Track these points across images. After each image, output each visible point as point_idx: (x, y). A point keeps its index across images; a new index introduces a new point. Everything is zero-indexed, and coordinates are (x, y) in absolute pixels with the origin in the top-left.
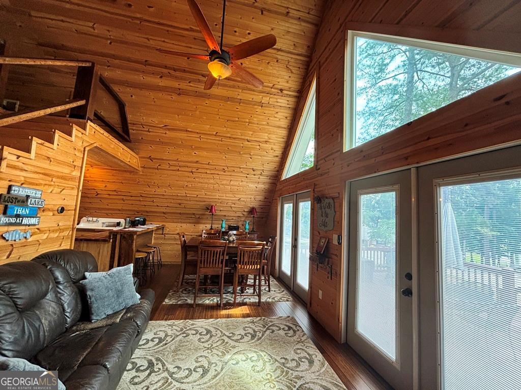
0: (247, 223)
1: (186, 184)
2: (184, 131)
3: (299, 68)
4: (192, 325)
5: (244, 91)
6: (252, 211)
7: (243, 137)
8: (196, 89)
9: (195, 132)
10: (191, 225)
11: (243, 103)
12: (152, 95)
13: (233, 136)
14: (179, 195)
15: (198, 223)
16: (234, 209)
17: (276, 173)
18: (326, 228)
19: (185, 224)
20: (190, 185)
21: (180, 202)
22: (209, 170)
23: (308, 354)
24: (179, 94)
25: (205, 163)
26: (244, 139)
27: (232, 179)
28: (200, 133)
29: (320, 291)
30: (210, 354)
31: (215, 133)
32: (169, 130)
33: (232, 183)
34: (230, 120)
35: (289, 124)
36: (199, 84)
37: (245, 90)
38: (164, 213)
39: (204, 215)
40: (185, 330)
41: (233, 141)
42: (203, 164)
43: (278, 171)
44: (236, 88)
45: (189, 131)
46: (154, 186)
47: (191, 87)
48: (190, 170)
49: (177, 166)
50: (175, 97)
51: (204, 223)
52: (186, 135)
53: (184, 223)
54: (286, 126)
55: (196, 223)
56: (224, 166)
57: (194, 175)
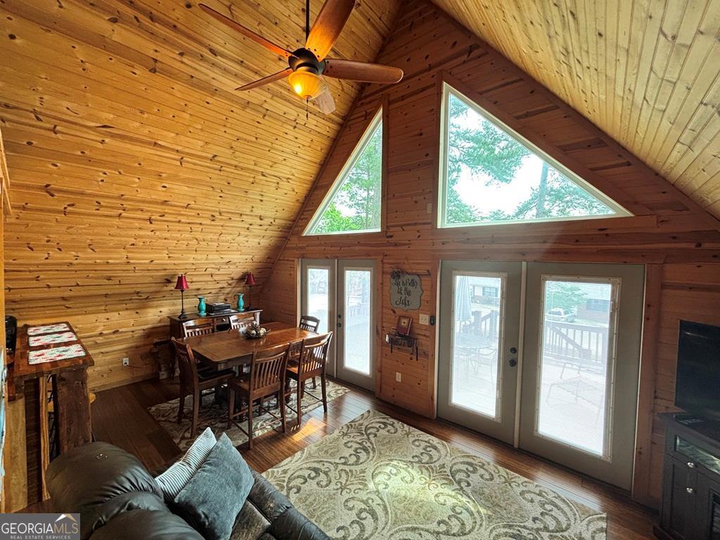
0: (241, 297)
1: (133, 240)
2: (149, 143)
3: (352, 87)
4: (285, 472)
5: (275, 98)
6: (245, 278)
7: (256, 168)
8: (192, 72)
9: (173, 150)
10: (128, 312)
11: (269, 116)
12: (81, 52)
13: (241, 165)
14: (110, 261)
15: (145, 307)
16: (216, 278)
17: (291, 223)
18: (407, 307)
19: (116, 314)
20: (142, 244)
21: (109, 274)
22: (185, 217)
23: (426, 442)
24: (154, 71)
25: (182, 204)
26: (257, 171)
27: (223, 231)
28: (183, 153)
29: (397, 373)
30: (352, 492)
31: (211, 156)
32: (113, 136)
33: (222, 238)
34: (242, 139)
35: (323, 160)
36: (201, 63)
37: (277, 96)
38: (64, 299)
39: (159, 292)
40: (285, 484)
41: (240, 172)
42: (177, 206)
43: (294, 221)
44: (264, 90)
45: (161, 146)
46: (48, 246)
47: (183, 65)
48: (146, 216)
49: (119, 209)
50: (141, 72)
51: (157, 307)
52: (153, 152)
53: (113, 311)
54: (318, 161)
55: (140, 308)
56: (214, 211)
57: (153, 227)
